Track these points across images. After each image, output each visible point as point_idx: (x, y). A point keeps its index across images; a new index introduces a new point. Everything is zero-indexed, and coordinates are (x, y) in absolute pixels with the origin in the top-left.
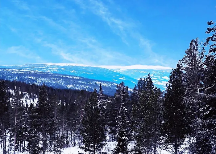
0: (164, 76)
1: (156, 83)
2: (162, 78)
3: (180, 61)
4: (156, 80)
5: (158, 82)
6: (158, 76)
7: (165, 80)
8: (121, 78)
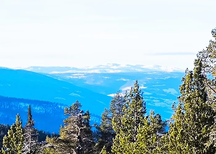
0: (167, 89)
1: (149, 104)
2: (164, 93)
3: (201, 54)
4: (151, 97)
5: (154, 101)
6: (154, 87)
7: (170, 96)
8: (73, 94)
